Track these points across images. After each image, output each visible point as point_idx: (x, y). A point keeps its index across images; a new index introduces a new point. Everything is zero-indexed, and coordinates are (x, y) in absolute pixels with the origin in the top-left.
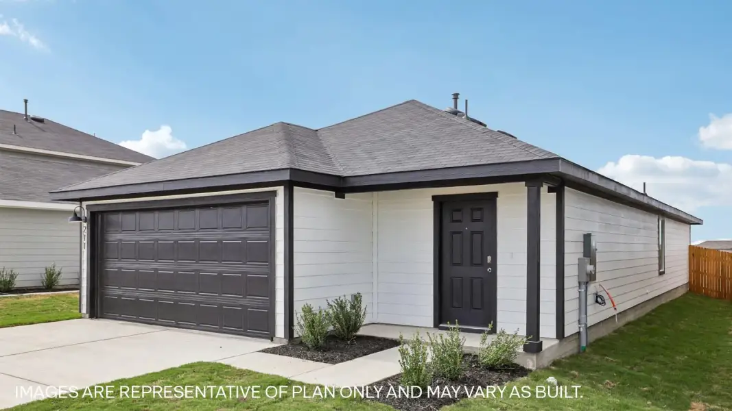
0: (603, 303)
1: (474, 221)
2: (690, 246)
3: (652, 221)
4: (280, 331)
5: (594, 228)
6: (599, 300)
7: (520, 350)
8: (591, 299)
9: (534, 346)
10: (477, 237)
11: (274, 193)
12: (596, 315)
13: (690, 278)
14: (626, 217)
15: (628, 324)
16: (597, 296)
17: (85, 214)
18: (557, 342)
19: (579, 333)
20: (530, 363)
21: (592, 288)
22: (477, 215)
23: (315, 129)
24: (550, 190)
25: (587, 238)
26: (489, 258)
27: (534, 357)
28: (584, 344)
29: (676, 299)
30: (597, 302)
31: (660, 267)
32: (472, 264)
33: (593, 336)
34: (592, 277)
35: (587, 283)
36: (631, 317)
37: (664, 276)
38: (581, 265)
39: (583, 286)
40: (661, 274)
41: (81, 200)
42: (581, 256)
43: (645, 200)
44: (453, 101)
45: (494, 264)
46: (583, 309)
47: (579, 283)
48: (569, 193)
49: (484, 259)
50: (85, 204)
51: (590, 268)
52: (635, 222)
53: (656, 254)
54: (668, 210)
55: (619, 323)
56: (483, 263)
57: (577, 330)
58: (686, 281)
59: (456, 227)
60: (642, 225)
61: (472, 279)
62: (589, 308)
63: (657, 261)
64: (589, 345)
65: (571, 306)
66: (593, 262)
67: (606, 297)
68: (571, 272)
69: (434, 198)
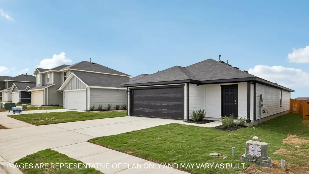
0: (265, 112)
1: (231, 91)
2: (290, 99)
3: (278, 91)
4: (185, 118)
5: (263, 93)
6: (264, 112)
7: (246, 122)
8: (262, 112)
9: (249, 121)
10: (232, 95)
11: (184, 85)
12: (263, 116)
13: (290, 108)
14: (271, 90)
15: (271, 119)
16: (263, 111)
17: (129, 90)
18: (254, 121)
19: (259, 119)
20: (248, 125)
21: (262, 109)
22: (232, 90)
23: (184, 67)
24: (252, 84)
25: (261, 96)
26: (236, 101)
27: (249, 124)
28: (260, 122)
29: (286, 114)
30: (263, 112)
31: (281, 105)
32: (231, 102)
33: (263, 121)
34: (262, 105)
35: (261, 107)
36: (272, 118)
37: (282, 107)
38: (259, 102)
39: (260, 108)
40: (281, 106)
41: (128, 87)
42: (259, 100)
43: (277, 86)
44: (219, 57)
45: (237, 102)
46: (260, 114)
47: (259, 107)
48: (257, 84)
49: (234, 101)
50: (129, 88)
51: (262, 103)
52: (273, 91)
53: (279, 101)
54: (283, 88)
55: (269, 119)
56: (234, 102)
57: (258, 119)
58: (289, 109)
59: (227, 93)
60: (275, 92)
61: (231, 106)
62: (261, 114)
63: (279, 102)
64: (261, 123)
65: (257, 113)
66: (262, 102)
67: (266, 111)
68: (257, 104)
69: (221, 86)
